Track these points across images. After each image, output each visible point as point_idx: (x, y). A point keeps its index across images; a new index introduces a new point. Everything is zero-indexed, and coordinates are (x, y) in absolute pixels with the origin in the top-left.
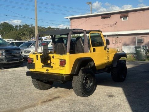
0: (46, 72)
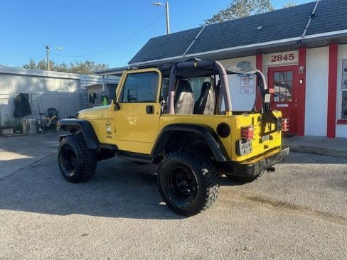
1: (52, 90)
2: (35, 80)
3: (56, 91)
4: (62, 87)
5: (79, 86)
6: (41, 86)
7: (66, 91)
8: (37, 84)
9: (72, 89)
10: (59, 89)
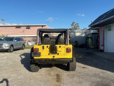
0: (53, 58)
1: (77, 36)
2: (72, 33)
3: (78, 36)
4: (80, 35)
5: (86, 34)
6: (74, 35)
7: (81, 36)
8: (73, 34)
9: (84, 35)
10: (79, 35)
